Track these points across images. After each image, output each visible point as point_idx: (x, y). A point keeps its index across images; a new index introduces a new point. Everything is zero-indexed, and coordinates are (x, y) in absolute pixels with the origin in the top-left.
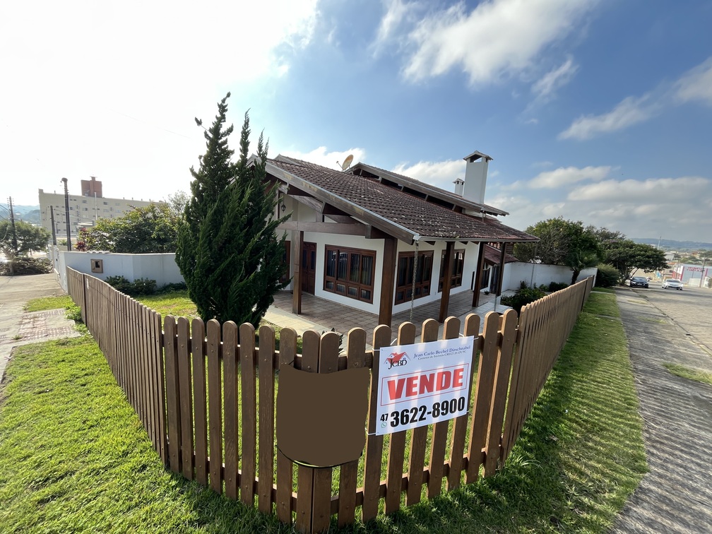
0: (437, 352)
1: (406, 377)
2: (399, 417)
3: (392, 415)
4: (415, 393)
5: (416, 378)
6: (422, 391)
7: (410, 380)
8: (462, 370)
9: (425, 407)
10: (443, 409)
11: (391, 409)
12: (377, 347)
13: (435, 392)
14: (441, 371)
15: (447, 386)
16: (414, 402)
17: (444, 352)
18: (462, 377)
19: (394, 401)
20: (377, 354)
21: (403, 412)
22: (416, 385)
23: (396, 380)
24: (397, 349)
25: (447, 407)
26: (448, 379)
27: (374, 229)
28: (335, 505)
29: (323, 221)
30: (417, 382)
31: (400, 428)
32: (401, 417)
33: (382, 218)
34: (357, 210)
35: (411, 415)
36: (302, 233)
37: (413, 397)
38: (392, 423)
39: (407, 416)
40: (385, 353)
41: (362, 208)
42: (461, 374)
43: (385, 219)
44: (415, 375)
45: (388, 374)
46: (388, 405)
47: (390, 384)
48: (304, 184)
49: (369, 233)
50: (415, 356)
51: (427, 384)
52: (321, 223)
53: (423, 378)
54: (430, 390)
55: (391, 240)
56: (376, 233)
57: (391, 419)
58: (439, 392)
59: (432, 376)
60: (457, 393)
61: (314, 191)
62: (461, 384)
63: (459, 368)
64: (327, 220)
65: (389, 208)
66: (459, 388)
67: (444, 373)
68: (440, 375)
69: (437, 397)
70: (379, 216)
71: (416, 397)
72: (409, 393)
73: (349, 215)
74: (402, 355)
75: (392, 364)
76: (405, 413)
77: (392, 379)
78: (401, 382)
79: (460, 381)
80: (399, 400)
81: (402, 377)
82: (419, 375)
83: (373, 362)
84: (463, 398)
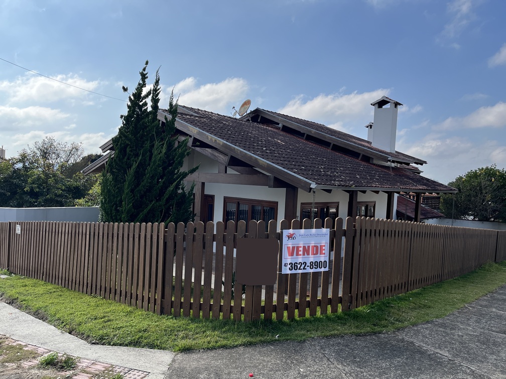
0: (311, 235)
1: (296, 246)
2: (293, 266)
3: (290, 264)
4: (301, 255)
5: (301, 247)
6: (304, 254)
7: (298, 248)
8: (324, 246)
9: (306, 263)
10: (315, 265)
11: (289, 261)
12: (282, 229)
13: (310, 256)
14: (313, 245)
15: (317, 253)
16: (300, 259)
17: (314, 235)
18: (324, 250)
19: (290, 257)
20: (282, 232)
21: (295, 264)
22: (301, 251)
23: (291, 246)
24: (291, 231)
25: (317, 264)
26: (317, 250)
27: (276, 179)
28: (263, 310)
29: (226, 172)
30: (301, 249)
31: (294, 272)
32: (294, 266)
33: (283, 169)
34: (260, 162)
35: (299, 266)
36: (203, 184)
37: (299, 257)
38: (290, 268)
39: (297, 266)
40: (286, 232)
41: (265, 161)
42: (324, 248)
43: (286, 170)
44: (300, 245)
45: (287, 243)
46: (287, 259)
47: (288, 248)
48: (210, 138)
49: (272, 183)
50: (300, 235)
51: (306, 251)
52: (223, 174)
53: (304, 247)
54: (308, 254)
55: (292, 189)
56: (279, 182)
57: (289, 266)
58: (313, 256)
59: (309, 247)
60: (323, 258)
61: (219, 144)
62: (324, 254)
63: (322, 244)
64: (230, 171)
65: (289, 159)
66: (323, 255)
67: (315, 246)
68: (313, 247)
69: (311, 258)
70: (280, 168)
71: (301, 257)
72: (297, 254)
73: (252, 167)
74: (293, 234)
75: (289, 238)
76: (296, 264)
77: (289, 246)
78: (293, 248)
79: (324, 252)
80: (292, 257)
81: (293, 246)
82: (302, 245)
83: (280, 237)
84: (326, 262)
